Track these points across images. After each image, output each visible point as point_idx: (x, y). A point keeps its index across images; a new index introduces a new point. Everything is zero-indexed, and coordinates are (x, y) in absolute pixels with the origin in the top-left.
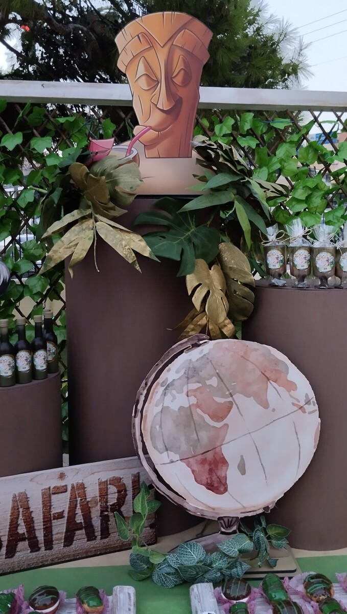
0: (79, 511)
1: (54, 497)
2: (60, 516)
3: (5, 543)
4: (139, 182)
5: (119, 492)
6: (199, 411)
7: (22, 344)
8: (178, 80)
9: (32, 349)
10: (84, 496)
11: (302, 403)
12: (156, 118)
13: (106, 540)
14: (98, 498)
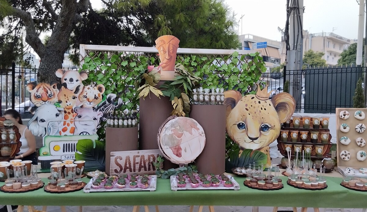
0: (142, 162)
1: (136, 158)
2: (138, 163)
3: (123, 169)
4: (160, 78)
5: (153, 158)
6: (174, 135)
7: (129, 118)
8: (171, 52)
9: (132, 119)
10: (144, 159)
11: (201, 134)
12: (165, 61)
13: (149, 171)
14: (148, 160)
